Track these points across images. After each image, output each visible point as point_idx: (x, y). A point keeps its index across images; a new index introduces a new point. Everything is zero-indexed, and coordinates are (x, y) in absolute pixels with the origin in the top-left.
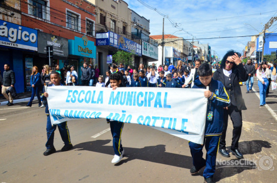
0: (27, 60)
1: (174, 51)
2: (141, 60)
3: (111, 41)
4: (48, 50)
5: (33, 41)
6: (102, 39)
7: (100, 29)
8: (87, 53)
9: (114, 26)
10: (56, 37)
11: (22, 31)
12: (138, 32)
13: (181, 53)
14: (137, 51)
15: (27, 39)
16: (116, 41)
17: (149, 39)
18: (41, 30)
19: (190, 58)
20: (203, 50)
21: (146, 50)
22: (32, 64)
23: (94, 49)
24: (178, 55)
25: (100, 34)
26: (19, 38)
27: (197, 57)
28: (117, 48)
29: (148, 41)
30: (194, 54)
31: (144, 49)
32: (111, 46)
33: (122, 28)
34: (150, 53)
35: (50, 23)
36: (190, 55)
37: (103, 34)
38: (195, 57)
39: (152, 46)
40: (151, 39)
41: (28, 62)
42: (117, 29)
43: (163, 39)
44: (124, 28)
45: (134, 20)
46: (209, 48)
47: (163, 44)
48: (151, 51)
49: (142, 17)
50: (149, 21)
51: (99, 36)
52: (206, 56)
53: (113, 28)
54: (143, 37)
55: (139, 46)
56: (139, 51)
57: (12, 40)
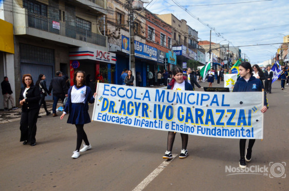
6: (177, 51)
8: (173, 62)
11: (153, 50)
13: (219, 58)
15: (154, 55)
16: (185, 52)
19: (226, 62)
20: (235, 54)
21: (200, 57)
23: (175, 58)
24: (216, 60)
25: (176, 47)
26: (152, 54)
27: (230, 61)
31: (198, 57)
32: (183, 55)
34: (201, 59)
35: (155, 42)
36: (225, 60)
37: (178, 47)
39: (202, 54)
40: (200, 47)
45: (190, 34)
47: (210, 52)
48: (202, 57)
49: (194, 30)
50: (197, 32)
51: (175, 49)
54: (197, 47)
55: (196, 55)
56: (195, 58)
57: (150, 55)
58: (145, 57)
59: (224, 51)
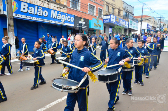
0: (69, 31)
1: (148, 25)
2: (128, 31)
3: (112, 20)
4: (79, 26)
5: (72, 21)
6: (107, 19)
7: (106, 14)
8: (98, 27)
9: (113, 11)
10: (83, 19)
11: (67, 16)
12: (126, 14)
13: (153, 26)
14: (126, 26)
15: (69, 20)
16: (114, 20)
17: (133, 18)
18: (76, 15)
19: (158, 29)
20: (167, 24)
22: (71, 33)
24: (150, 27)
26: (66, 20)
28: (114, 24)
29: (133, 20)
31: (130, 24)
32: (112, 22)
33: (118, 12)
34: (133, 27)
35: (80, 11)
36: (158, 28)
37: (107, 16)
38: (161, 28)
39: (135, 22)
40: (134, 18)
41: (69, 32)
42: (115, 13)
43: (142, 18)
44: (119, 12)
47: (141, 21)
48: (134, 25)
49: (130, 6)
51: (105, 17)
53: (113, 13)
54: (129, 17)
55: (127, 23)
56: (127, 26)
57: (63, 21)
58: (53, 22)
59: (158, 22)
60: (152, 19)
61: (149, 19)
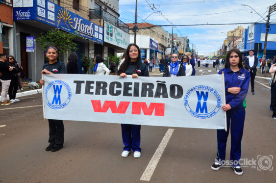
1: (151, 41)
3: (41, 13)
13: (160, 44)
16: (51, 15)
20: (183, 43)
21: (111, 35)
24: (156, 46)
27: (176, 49)
30: (173, 47)
31: (108, 33)
34: (117, 40)
36: (169, 47)
38: (174, 49)
46: (188, 41)
47: (135, 29)
48: (118, 37)
52: (185, 50)
55: (98, 29)
56: (98, 37)
59: (169, 37)
60: (156, 27)
61: (152, 29)
